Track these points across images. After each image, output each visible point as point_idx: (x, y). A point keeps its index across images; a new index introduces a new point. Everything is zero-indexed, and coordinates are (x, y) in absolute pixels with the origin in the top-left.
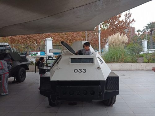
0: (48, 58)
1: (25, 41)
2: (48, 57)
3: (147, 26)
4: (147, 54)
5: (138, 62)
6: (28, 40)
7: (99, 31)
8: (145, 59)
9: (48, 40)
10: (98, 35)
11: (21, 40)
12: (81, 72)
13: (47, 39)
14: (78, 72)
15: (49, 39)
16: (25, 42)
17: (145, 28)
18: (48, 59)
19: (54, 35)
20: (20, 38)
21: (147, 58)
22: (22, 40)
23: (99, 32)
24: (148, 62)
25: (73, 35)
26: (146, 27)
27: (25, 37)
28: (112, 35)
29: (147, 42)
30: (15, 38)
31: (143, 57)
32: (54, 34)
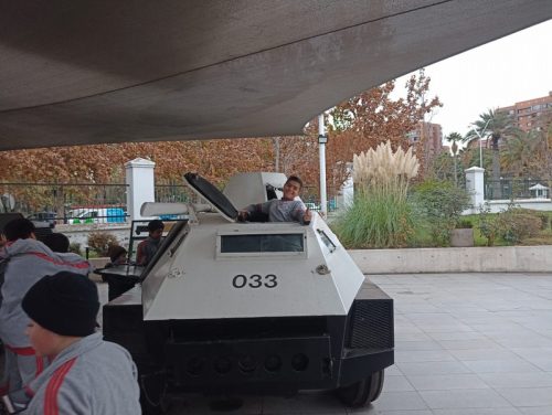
0: (138, 233)
1: (51, 169)
2: (135, 229)
3: (481, 120)
4: (483, 216)
5: (454, 243)
6: (61, 166)
7: (321, 136)
8: (476, 234)
9: (139, 166)
10: (317, 150)
11: (35, 168)
12: (260, 284)
13: (132, 162)
14: (247, 285)
15: (142, 161)
16: (50, 173)
17: (475, 127)
18: (135, 235)
19: (162, 147)
20: (33, 158)
21: (483, 229)
22: (39, 166)
23: (321, 140)
24: (490, 245)
25: (230, 149)
26: (478, 123)
27: (52, 154)
28: (366, 150)
29: (482, 175)
30: (13, 157)
31: (471, 227)
32: (160, 144)
